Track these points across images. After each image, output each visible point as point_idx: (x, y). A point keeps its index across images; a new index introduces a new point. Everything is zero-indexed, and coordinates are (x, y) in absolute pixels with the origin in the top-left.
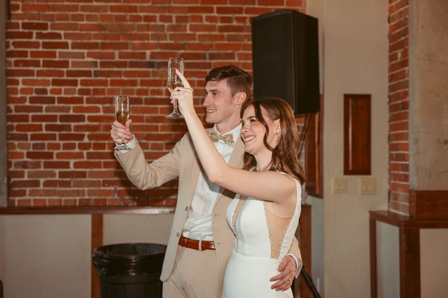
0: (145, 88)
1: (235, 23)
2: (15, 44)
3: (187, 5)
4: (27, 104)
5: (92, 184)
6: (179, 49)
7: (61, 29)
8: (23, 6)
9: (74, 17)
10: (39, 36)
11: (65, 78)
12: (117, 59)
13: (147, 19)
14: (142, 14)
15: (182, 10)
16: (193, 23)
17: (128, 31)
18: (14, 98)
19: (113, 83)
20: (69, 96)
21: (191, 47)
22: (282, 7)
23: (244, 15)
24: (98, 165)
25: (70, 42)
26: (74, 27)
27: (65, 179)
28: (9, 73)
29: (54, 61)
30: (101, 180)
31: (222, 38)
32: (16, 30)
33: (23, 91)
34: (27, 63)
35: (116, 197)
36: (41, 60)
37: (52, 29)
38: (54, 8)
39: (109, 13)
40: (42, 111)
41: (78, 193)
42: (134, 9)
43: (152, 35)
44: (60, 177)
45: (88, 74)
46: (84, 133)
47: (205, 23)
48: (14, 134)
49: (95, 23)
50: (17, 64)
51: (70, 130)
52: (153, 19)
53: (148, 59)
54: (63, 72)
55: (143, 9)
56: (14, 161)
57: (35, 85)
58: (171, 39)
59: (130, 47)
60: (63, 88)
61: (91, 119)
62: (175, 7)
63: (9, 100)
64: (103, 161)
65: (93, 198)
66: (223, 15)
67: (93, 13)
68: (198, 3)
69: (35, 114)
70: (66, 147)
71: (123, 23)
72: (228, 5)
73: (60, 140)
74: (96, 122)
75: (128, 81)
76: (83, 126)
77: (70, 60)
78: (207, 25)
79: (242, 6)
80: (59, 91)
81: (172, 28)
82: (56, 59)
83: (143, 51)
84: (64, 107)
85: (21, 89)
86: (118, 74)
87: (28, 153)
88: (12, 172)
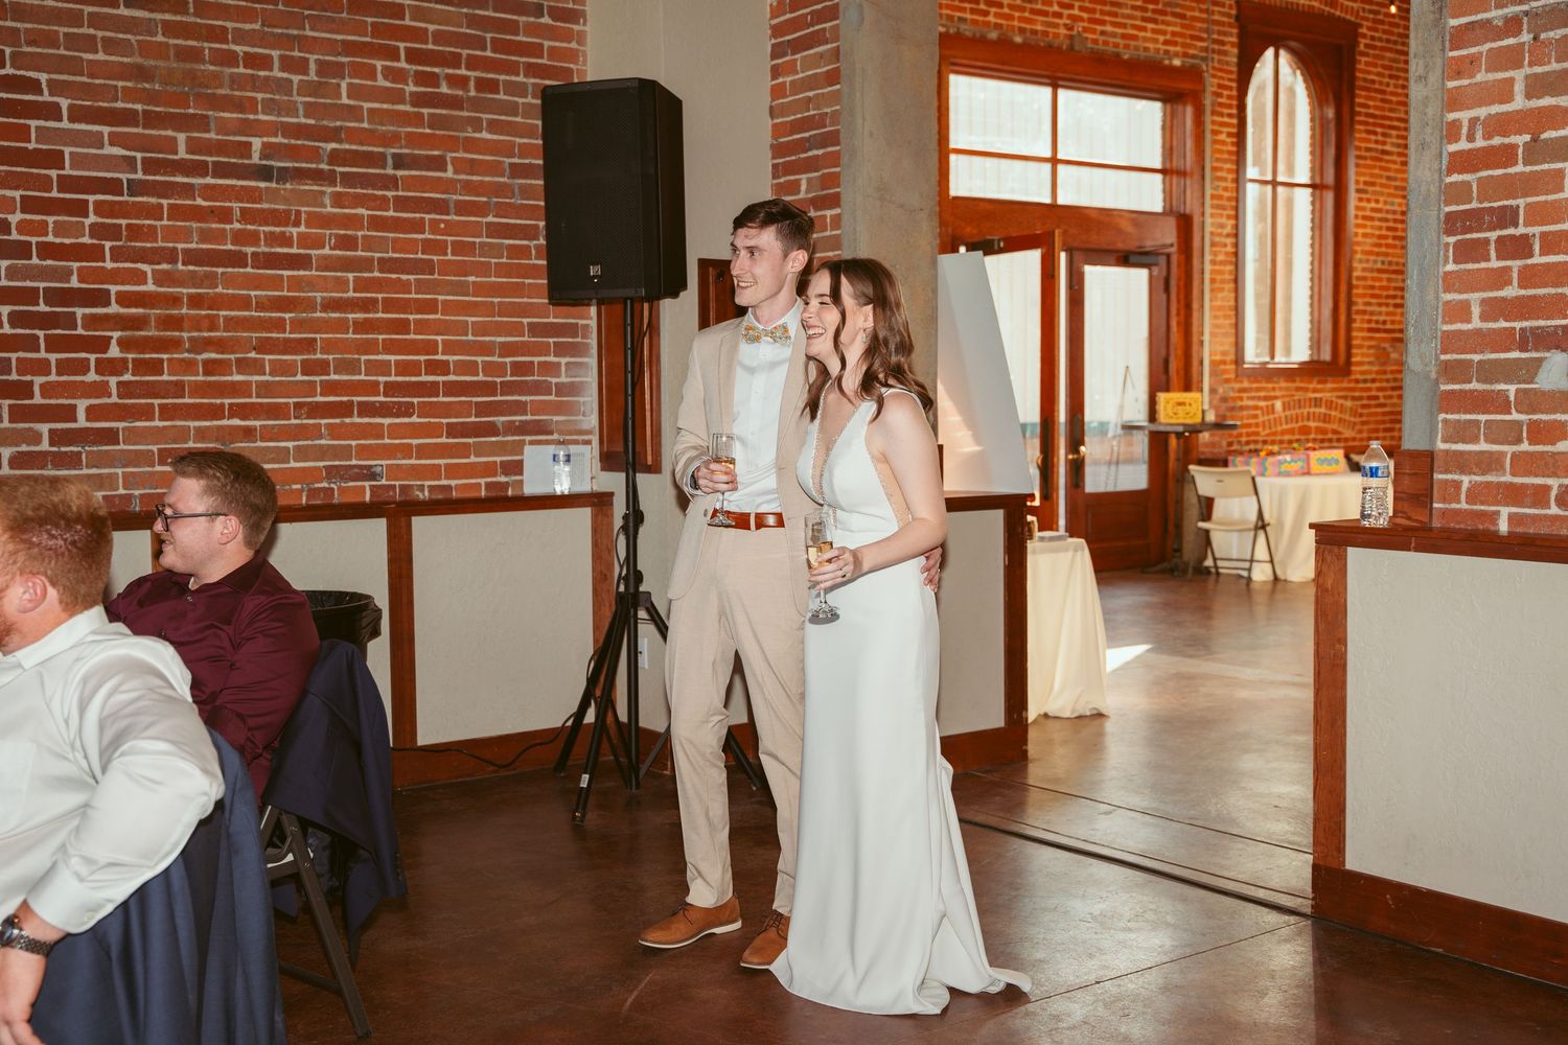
0: (249, 227)
1: (444, 89)
3: (340, 37)
5: (131, 459)
6: (327, 139)
7: (39, 69)
9: (73, 41)
11: (55, 194)
12: (182, 154)
13: (252, 61)
14: (238, 48)
15: (330, 46)
16: (356, 81)
17: (207, 87)
19: (175, 213)
20: (67, 241)
21: (353, 136)
22: (539, 61)
23: (463, 72)
24: (146, 413)
25: (64, 103)
26: (73, 66)
27: (63, 449)
29: (26, 148)
30: (155, 449)
31: (418, 119)
37: (13, 66)
39: (160, 38)
41: (100, 482)
42: (219, 35)
43: (263, 99)
44: (51, 444)
45: (113, 186)
46: (109, 334)
47: (381, 82)
49: (125, 60)
51: (74, 327)
52: (265, 62)
53: (256, 159)
54: (49, 178)
55: (241, 37)
58: (305, 116)
59: (212, 126)
60: (51, 219)
61: (124, 299)
62: (314, 38)
64: (158, 402)
65: (137, 493)
66: (420, 68)
67: (121, 36)
70: (64, 365)
71: (196, 66)
72: (430, 46)
73: (48, 350)
74: (136, 307)
75: (212, 210)
76: (107, 316)
77: (67, 150)
78: (387, 89)
79: (458, 50)
80: (42, 229)
81: (308, 88)
82: (32, 146)
83: (244, 139)
84: (54, 269)
86: (188, 190)
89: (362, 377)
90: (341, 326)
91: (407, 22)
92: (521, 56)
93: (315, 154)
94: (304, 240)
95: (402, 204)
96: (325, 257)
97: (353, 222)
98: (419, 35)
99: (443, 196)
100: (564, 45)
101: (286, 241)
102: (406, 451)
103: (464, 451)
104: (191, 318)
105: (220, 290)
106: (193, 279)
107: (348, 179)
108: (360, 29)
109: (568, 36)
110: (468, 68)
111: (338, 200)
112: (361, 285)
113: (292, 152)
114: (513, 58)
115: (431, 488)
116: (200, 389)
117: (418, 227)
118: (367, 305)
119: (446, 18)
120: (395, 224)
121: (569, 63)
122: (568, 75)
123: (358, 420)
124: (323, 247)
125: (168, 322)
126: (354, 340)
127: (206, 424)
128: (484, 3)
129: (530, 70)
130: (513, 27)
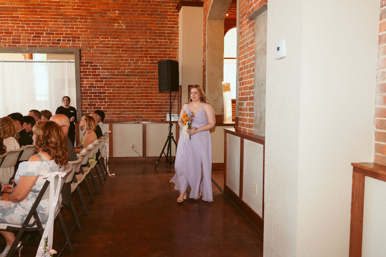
0: (125, 83)
1: (155, 61)
2: (83, 68)
3: (139, 55)
4: (87, 88)
5: (109, 114)
6: (137, 70)
7: (98, 64)
8: (85, 56)
9: (102, 60)
10: (91, 66)
11: (99, 80)
12: (116, 73)
13: (126, 60)
14: (124, 58)
15: (137, 57)
16: (141, 61)
17: (120, 64)
18: (83, 86)
19: (115, 81)
20: (101, 86)
21: (140, 69)
24: (111, 108)
25: (101, 68)
26: (102, 63)
28: (81, 78)
30: (112, 113)
31: (150, 66)
32: (83, 64)
34: (87, 75)
35: (117, 118)
36: (91, 74)
37: (95, 63)
38: (95, 57)
39: (113, 58)
40: (92, 91)
42: (122, 57)
43: (128, 65)
45: (107, 78)
46: (106, 98)
48: (83, 98)
49: (109, 61)
50: (84, 75)
51: (101, 97)
52: (128, 60)
53: (126, 73)
54: (99, 78)
55: (124, 57)
56: (84, 107)
57: (90, 82)
58: (134, 67)
59: (120, 69)
60: (99, 83)
61: (108, 93)
62: (135, 56)
63: (81, 87)
65: (109, 119)
66: (151, 59)
67: (108, 58)
69: (90, 91)
70: (100, 102)
71: (118, 61)
72: (153, 55)
73: (98, 100)
74: (110, 94)
75: (120, 81)
76: (106, 95)
77: (101, 74)
78: (146, 62)
79: (157, 56)
80: (98, 84)
81: (134, 63)
82: (96, 74)
83: (125, 71)
84: (99, 89)
85: (85, 83)
86: (117, 78)
87: (88, 104)
88: (83, 110)
89: (141, 103)
90: (138, 96)
91: (149, 52)
92: (167, 55)
93: (135, 72)
94: (133, 84)
95: (148, 78)
96: (136, 87)
97: (140, 81)
99: (154, 77)
101: (130, 84)
102: (148, 114)
103: (157, 114)
104: (117, 95)
105: (121, 92)
106: (117, 90)
107: (140, 75)
108: (142, 54)
109: (176, 52)
110: (158, 58)
111: (138, 78)
112: (141, 90)
115: (151, 120)
116: (118, 105)
117: (150, 82)
118: (142, 93)
119: (155, 51)
120: (147, 82)
121: (175, 56)
122: (175, 58)
123: (141, 109)
124: (136, 85)
125: (114, 96)
126: (140, 98)
127: (119, 110)
128: (161, 48)
129: (169, 57)
130: (166, 51)
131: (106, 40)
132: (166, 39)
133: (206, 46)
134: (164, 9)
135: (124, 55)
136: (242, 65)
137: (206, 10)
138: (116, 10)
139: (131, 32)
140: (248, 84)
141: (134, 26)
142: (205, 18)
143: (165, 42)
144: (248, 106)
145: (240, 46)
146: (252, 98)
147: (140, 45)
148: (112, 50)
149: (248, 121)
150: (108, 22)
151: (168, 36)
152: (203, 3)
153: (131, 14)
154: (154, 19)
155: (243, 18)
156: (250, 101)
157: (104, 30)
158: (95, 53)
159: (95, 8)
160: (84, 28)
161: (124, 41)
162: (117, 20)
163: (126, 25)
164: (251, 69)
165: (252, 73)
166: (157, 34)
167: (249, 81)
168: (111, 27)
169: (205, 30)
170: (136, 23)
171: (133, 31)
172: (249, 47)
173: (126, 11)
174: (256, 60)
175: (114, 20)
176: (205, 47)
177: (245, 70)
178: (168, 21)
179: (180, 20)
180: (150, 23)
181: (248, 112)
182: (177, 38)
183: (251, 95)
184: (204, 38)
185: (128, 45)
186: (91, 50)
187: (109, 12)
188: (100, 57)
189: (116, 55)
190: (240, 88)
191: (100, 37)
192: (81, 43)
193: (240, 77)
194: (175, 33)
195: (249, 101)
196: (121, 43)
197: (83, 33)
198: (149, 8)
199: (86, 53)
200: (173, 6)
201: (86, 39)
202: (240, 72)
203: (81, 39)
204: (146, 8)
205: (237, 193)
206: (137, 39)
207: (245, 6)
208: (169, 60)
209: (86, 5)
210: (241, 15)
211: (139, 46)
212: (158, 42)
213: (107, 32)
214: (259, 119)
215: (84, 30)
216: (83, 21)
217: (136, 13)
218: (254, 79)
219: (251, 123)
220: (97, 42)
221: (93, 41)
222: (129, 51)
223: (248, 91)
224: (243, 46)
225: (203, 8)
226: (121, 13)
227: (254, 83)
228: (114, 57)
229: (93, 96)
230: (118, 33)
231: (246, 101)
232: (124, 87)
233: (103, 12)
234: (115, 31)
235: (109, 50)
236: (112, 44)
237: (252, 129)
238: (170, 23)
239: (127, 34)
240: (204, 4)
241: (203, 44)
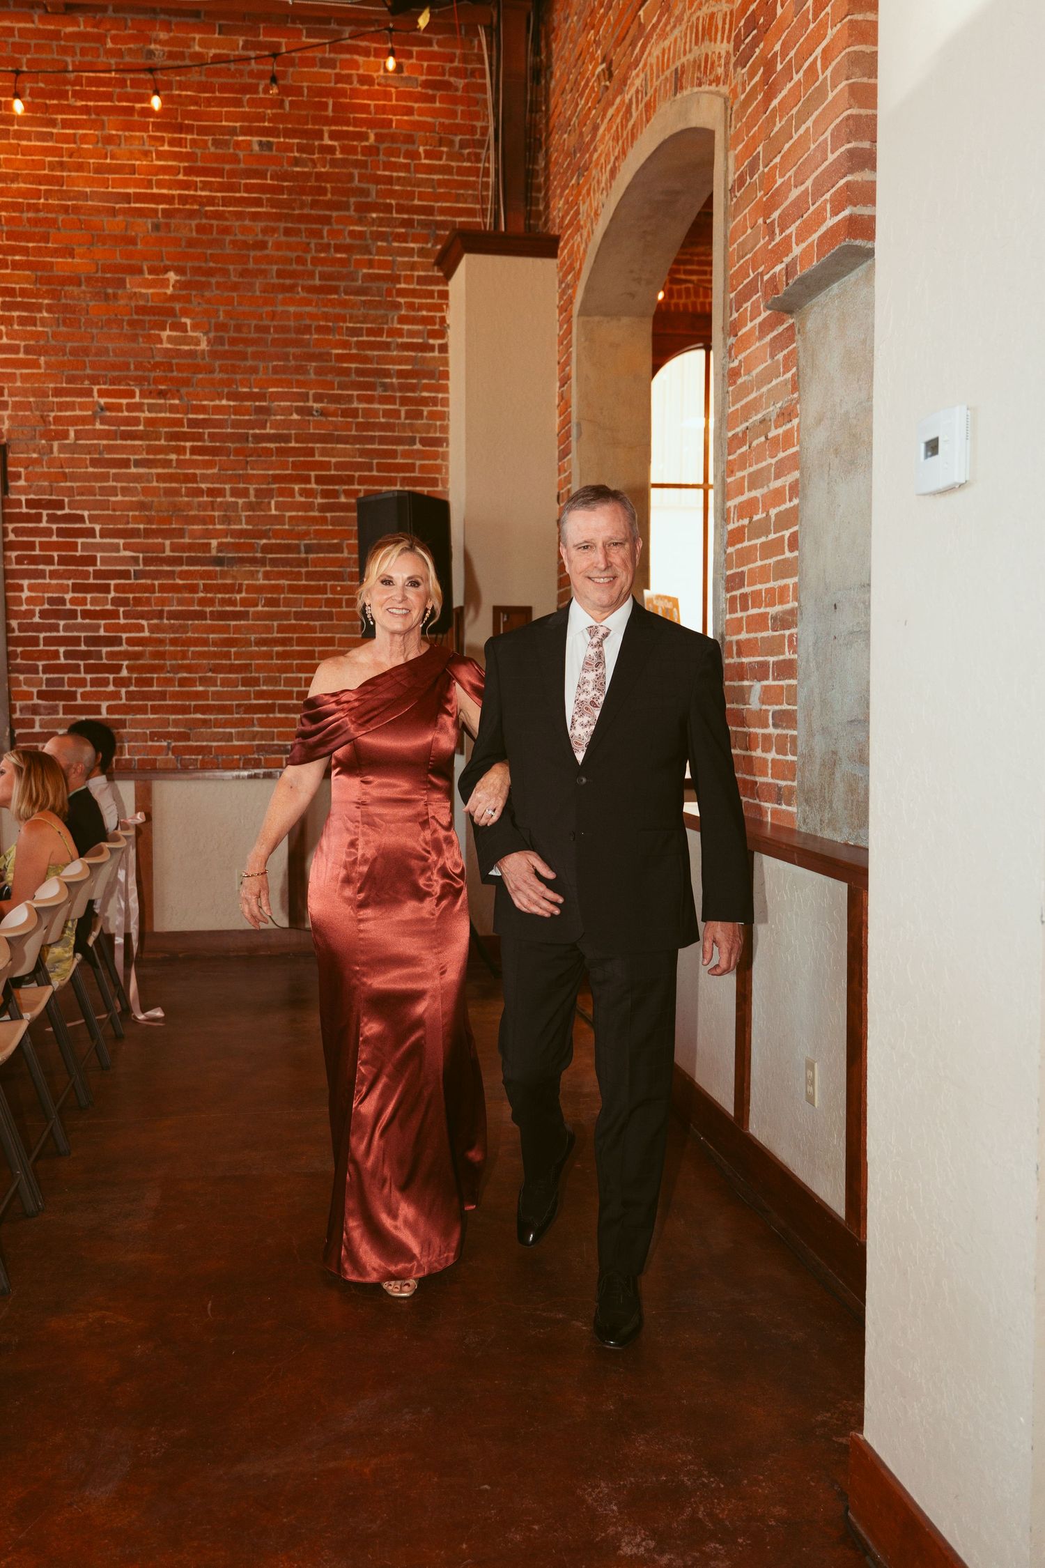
0: (209, 595)
1: (343, 499)
2: (15, 531)
3: (271, 472)
4: (37, 619)
5: (135, 737)
6: (260, 538)
7: (84, 509)
8: (26, 474)
9: (104, 491)
10: (52, 518)
11: (91, 581)
12: (168, 553)
13: (211, 492)
14: (203, 486)
15: (264, 479)
16: (281, 499)
17: (183, 511)
18: (16, 611)
19: (163, 588)
20: (98, 608)
21: (277, 534)
22: (412, 475)
23: (356, 487)
24: (142, 710)
25: (97, 527)
26: (104, 505)
28: (8, 574)
29: (75, 556)
30: (148, 731)
31: (324, 520)
32: (17, 510)
33: (30, 600)
34: (34, 560)
35: (171, 756)
36: (55, 554)
37: (70, 508)
38: (73, 478)
39: (155, 484)
40: (58, 631)
42: (193, 478)
43: (219, 516)
45: (125, 575)
46: (121, 662)
47: (299, 498)
48: (18, 664)
49: (134, 499)
50: (19, 560)
51: (101, 659)
52: (220, 492)
53: (214, 553)
54: (88, 572)
55: (205, 478)
56: (18, 704)
57: (48, 592)
58: (247, 523)
59: (187, 535)
60: (89, 596)
61: (130, 642)
62: (253, 475)
63: (9, 614)
64: (150, 703)
65: (136, 758)
66: (325, 487)
67: (131, 485)
68: (287, 469)
69: (48, 634)
70: (94, 682)
71: (176, 499)
72: (333, 472)
73: (85, 672)
74: (138, 646)
75: (186, 586)
76: (120, 653)
77: (99, 555)
78: (301, 502)
79: (352, 473)
80: (83, 601)
81: (250, 506)
82: (78, 554)
83: (206, 541)
84: (90, 625)
85: (27, 598)
86: (171, 575)
87: (39, 692)
88: (17, 719)
89: (282, 688)
90: (268, 656)
91: (317, 458)
92: (398, 472)
93: (251, 547)
94: (244, 602)
95: (310, 576)
96: (257, 612)
97: (278, 588)
98: (325, 466)
99: (341, 569)
100: (431, 462)
101: (232, 602)
104: (171, 652)
105: (189, 634)
106: (172, 629)
107: (274, 562)
108: (284, 466)
109: (435, 456)
110: (359, 484)
111: (267, 576)
112: (281, 629)
113: (237, 547)
114: (393, 475)
116: (175, 696)
117: (323, 590)
118: (283, 642)
119: (344, 453)
120: (306, 589)
121: (435, 474)
122: (434, 482)
123: (278, 715)
124: (257, 606)
125: (157, 655)
126: (276, 664)
127: (180, 717)
128: (371, 440)
129: (405, 481)
130: (393, 454)
131: (121, 405)
132: (391, 400)
133: (574, 432)
134: (383, 265)
135: (204, 471)
136: (740, 517)
137: (569, 269)
138: (166, 270)
139: (234, 370)
140: (766, 606)
141: (247, 342)
142: (565, 308)
143: (387, 413)
144: (769, 704)
145: (730, 434)
146: (787, 669)
147: (276, 425)
148: (150, 450)
149: (770, 772)
150: (132, 323)
151: (402, 388)
152: (556, 240)
153: (235, 287)
154: (338, 310)
155: (745, 306)
156: (776, 683)
157: (112, 358)
158: (72, 463)
159: (70, 260)
160: (22, 350)
161: (203, 409)
162: (171, 312)
163: (212, 335)
164: (783, 537)
165: (788, 554)
166: (354, 377)
167: (773, 589)
168: (142, 345)
169: (569, 357)
170: (259, 329)
171: (242, 364)
172: (770, 435)
173: (210, 272)
174: (804, 498)
175: (159, 314)
176: (568, 434)
177: (753, 542)
178: (402, 320)
179: (456, 315)
180: (320, 329)
181: (771, 730)
182: (440, 395)
183: (783, 653)
184: (562, 397)
185: (220, 424)
186: (55, 449)
187: (137, 278)
188: (96, 477)
189: (166, 471)
190: (732, 619)
191: (96, 388)
192: (10, 417)
193: (729, 573)
194: (430, 375)
195: (774, 679)
196: (191, 416)
197: (18, 372)
198: (316, 261)
199: (29, 463)
200: (422, 253)
201: (31, 399)
202: (730, 550)
203: (10, 395)
204: (300, 260)
205: (725, 1098)
206: (261, 397)
207: (749, 256)
208: (409, 492)
209: (31, 245)
210: (732, 295)
211: (271, 428)
212: (354, 413)
213: (126, 366)
214: (823, 765)
215: (21, 356)
216: (19, 317)
217: (258, 282)
218: (795, 585)
219: (784, 779)
220: (81, 409)
221: (62, 407)
222: (227, 452)
223: (769, 633)
224: (744, 433)
225: (557, 261)
226: (190, 282)
227: (796, 599)
228: (160, 477)
229: (62, 655)
230: (175, 374)
231: (759, 681)
232: (201, 615)
233: (109, 275)
234: (162, 364)
235: (134, 450)
236: (150, 422)
237: (790, 809)
238: (410, 327)
239: (218, 376)
240: (561, 244)
241: (557, 421)
